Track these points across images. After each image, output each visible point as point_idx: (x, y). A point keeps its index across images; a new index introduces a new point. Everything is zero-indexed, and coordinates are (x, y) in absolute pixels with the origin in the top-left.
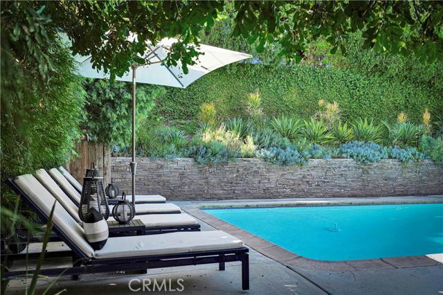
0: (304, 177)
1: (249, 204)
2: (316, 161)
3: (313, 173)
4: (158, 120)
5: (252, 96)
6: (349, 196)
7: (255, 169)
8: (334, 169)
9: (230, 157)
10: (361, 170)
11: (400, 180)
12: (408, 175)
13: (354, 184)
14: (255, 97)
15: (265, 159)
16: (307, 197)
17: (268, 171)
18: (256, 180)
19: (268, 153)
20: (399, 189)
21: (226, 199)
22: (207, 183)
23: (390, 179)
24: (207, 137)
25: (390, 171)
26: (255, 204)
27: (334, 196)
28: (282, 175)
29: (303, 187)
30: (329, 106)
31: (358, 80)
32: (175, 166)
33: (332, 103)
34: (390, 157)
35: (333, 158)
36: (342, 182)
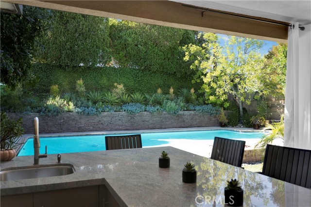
0: (100, 121)
1: (60, 135)
2: (106, 113)
3: (104, 119)
4: (30, 93)
5: (78, 82)
6: (124, 130)
7: (73, 118)
8: (116, 117)
9: (58, 112)
10: (130, 117)
11: (151, 122)
12: (155, 119)
13: (126, 124)
14: (80, 82)
15: (78, 112)
16: (102, 131)
17: (80, 118)
18: (74, 123)
19: (79, 110)
20: (150, 126)
21: (58, 132)
22: (47, 125)
23: (145, 121)
24: (50, 102)
25: (145, 117)
26: (63, 135)
27: (116, 130)
28: (88, 120)
29: (99, 126)
30: (118, 86)
31: (138, 73)
32: (30, 117)
33: (120, 84)
34: (145, 111)
35: (115, 111)
36: (120, 123)
